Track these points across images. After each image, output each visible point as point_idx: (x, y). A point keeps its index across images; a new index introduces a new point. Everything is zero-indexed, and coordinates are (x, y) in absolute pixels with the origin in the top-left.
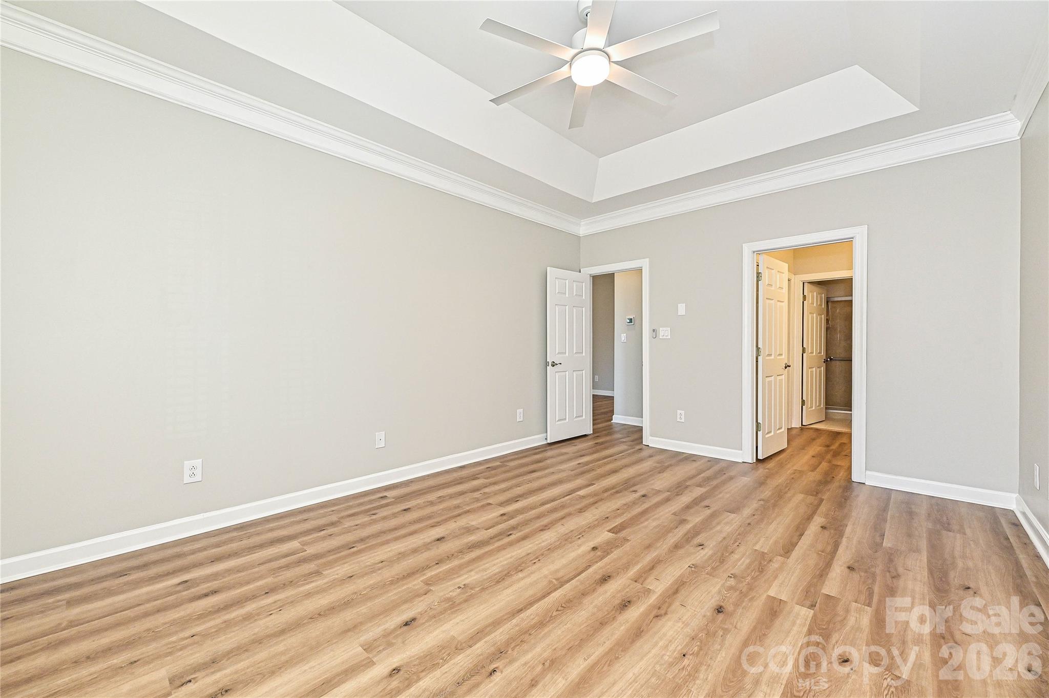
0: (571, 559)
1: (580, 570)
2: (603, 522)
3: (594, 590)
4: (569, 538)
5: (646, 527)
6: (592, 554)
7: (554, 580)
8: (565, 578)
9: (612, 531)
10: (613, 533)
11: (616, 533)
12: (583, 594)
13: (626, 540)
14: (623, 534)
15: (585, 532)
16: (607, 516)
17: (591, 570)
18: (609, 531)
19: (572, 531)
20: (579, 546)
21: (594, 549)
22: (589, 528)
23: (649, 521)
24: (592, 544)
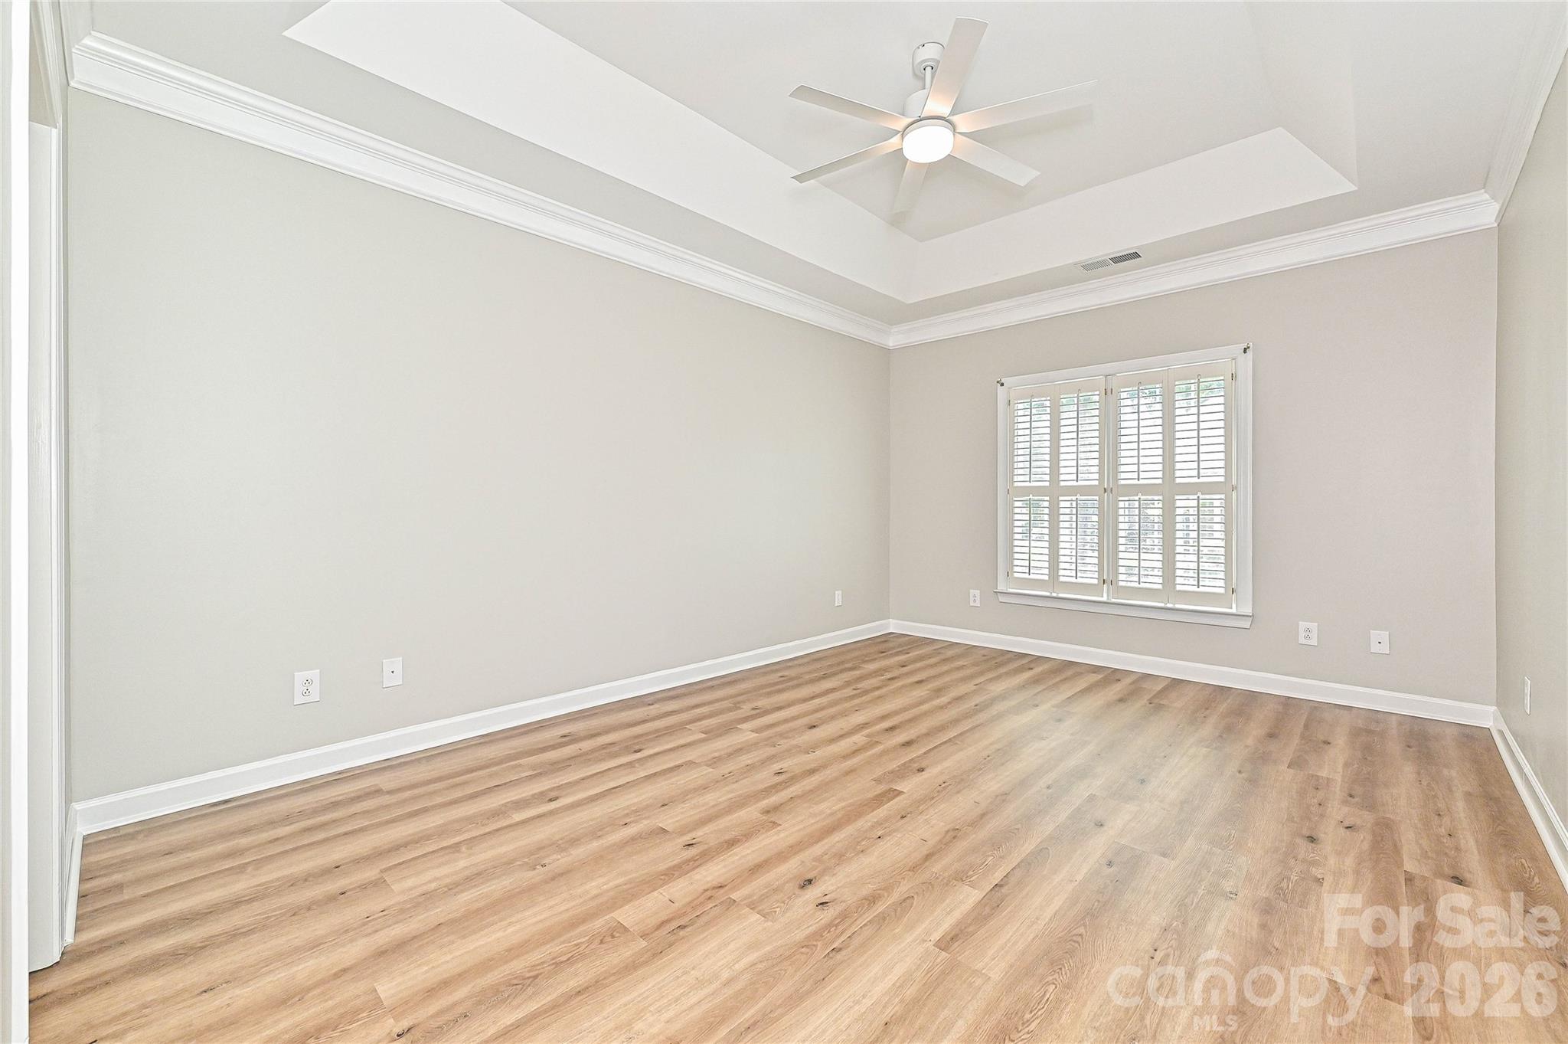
0: (949, 760)
1: (936, 750)
2: (909, 810)
3: (918, 737)
4: (959, 783)
5: (842, 799)
6: (923, 765)
7: (959, 743)
8: (948, 744)
9: (896, 792)
10: (895, 790)
11: (891, 790)
12: (929, 735)
13: (878, 781)
14: (881, 788)
15: (938, 792)
16: (904, 821)
17: (924, 750)
18: (900, 793)
19: (958, 792)
20: (942, 773)
21: (921, 770)
22: (933, 798)
23: (829, 812)
24: (925, 775)
